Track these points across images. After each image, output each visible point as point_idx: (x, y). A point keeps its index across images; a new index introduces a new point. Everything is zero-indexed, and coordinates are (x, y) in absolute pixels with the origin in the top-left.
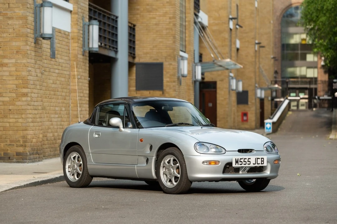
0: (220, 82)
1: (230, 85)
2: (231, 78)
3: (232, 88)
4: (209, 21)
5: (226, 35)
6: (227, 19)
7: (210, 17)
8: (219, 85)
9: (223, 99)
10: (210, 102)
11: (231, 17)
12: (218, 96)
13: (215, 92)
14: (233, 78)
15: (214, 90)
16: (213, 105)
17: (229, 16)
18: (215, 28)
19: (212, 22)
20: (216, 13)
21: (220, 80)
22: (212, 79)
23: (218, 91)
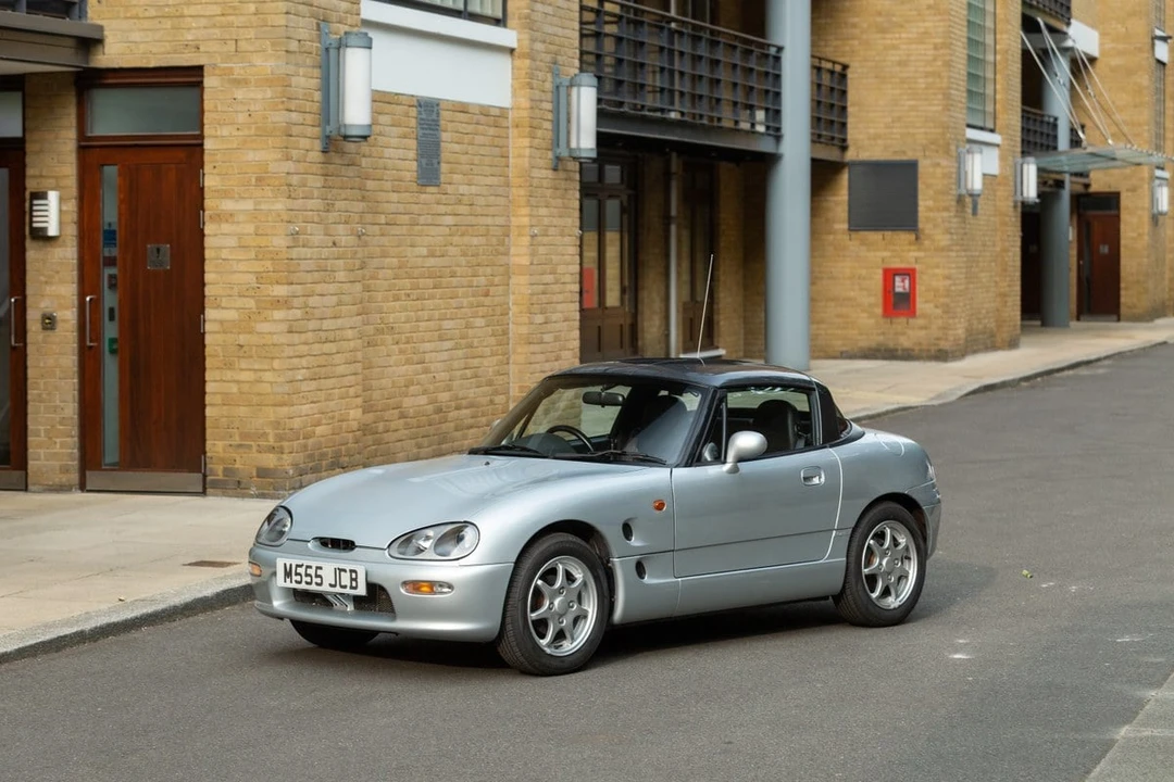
0: (1130, 194)
1: (1153, 200)
2: (1157, 182)
3: (1160, 209)
4: (1101, 45)
5: (1144, 80)
6: (1150, 41)
7: (1103, 35)
8: (1125, 201)
9: (1135, 235)
10: (1104, 243)
11: (1159, 33)
12: (1122, 227)
13: (1116, 220)
14: (1160, 185)
15: (1113, 212)
16: (1110, 249)
17: (1153, 31)
18: (1115, 62)
19: (1107, 46)
20: (1119, 26)
21: (1127, 190)
22: (1110, 187)
23: (1124, 216)
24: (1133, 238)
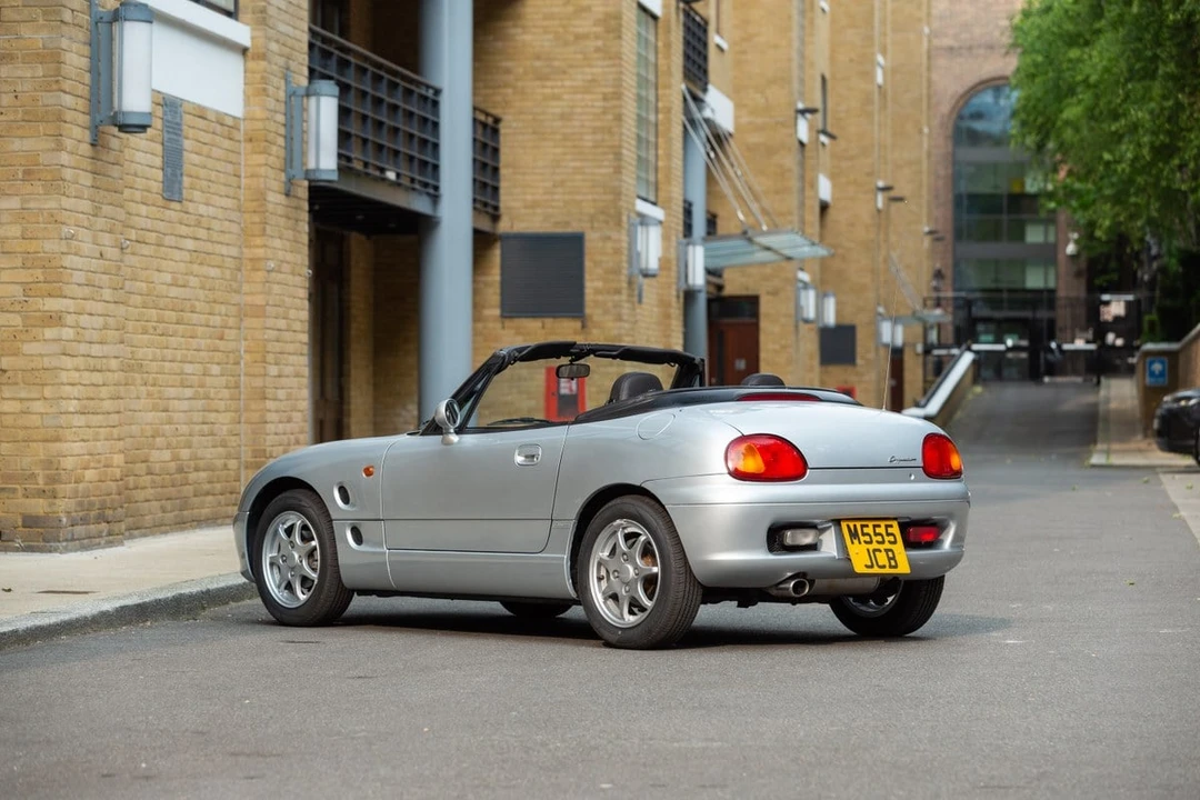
0: (770, 297)
1: (798, 308)
2: (801, 285)
3: (805, 316)
4: (737, 118)
5: (790, 160)
6: (792, 113)
7: (738, 106)
8: (765, 306)
9: (777, 347)
10: (740, 357)
11: (800, 106)
12: (763, 338)
13: (756, 327)
14: (806, 286)
15: (754, 320)
16: (747, 364)
17: (795, 103)
18: (754, 139)
19: (745, 120)
20: (758, 96)
21: (768, 293)
22: (747, 289)
23: (764, 324)
24: (774, 352)
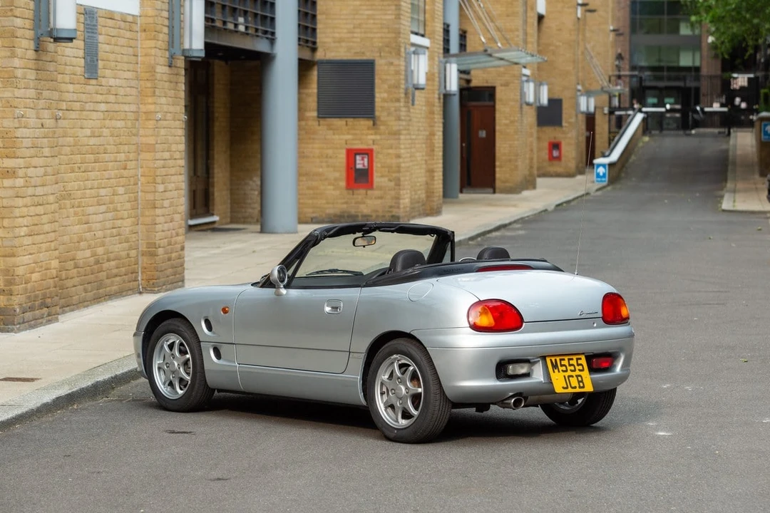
0: (503, 88)
1: (522, 94)
2: (524, 78)
3: (527, 100)
8: (500, 94)
9: (508, 122)
10: (482, 129)
12: (498, 115)
13: (492, 109)
14: (527, 81)
15: (487, 103)
16: (487, 134)
21: (502, 85)
22: (487, 82)
23: (499, 107)
24: (506, 125)
